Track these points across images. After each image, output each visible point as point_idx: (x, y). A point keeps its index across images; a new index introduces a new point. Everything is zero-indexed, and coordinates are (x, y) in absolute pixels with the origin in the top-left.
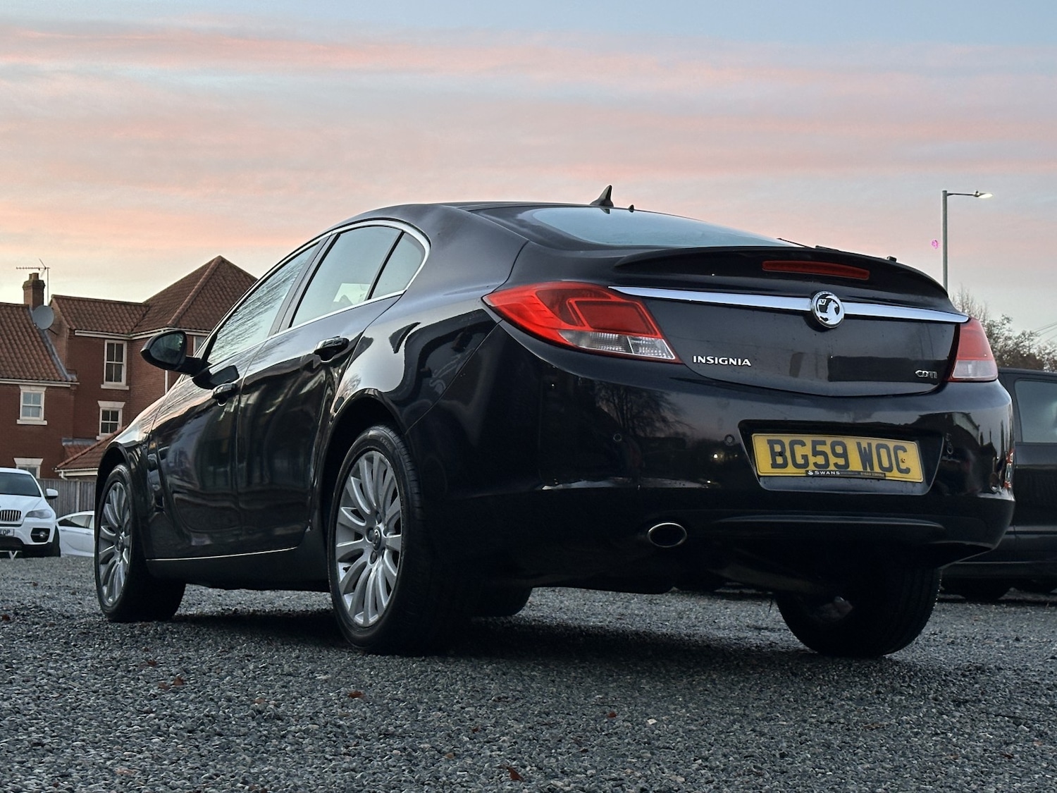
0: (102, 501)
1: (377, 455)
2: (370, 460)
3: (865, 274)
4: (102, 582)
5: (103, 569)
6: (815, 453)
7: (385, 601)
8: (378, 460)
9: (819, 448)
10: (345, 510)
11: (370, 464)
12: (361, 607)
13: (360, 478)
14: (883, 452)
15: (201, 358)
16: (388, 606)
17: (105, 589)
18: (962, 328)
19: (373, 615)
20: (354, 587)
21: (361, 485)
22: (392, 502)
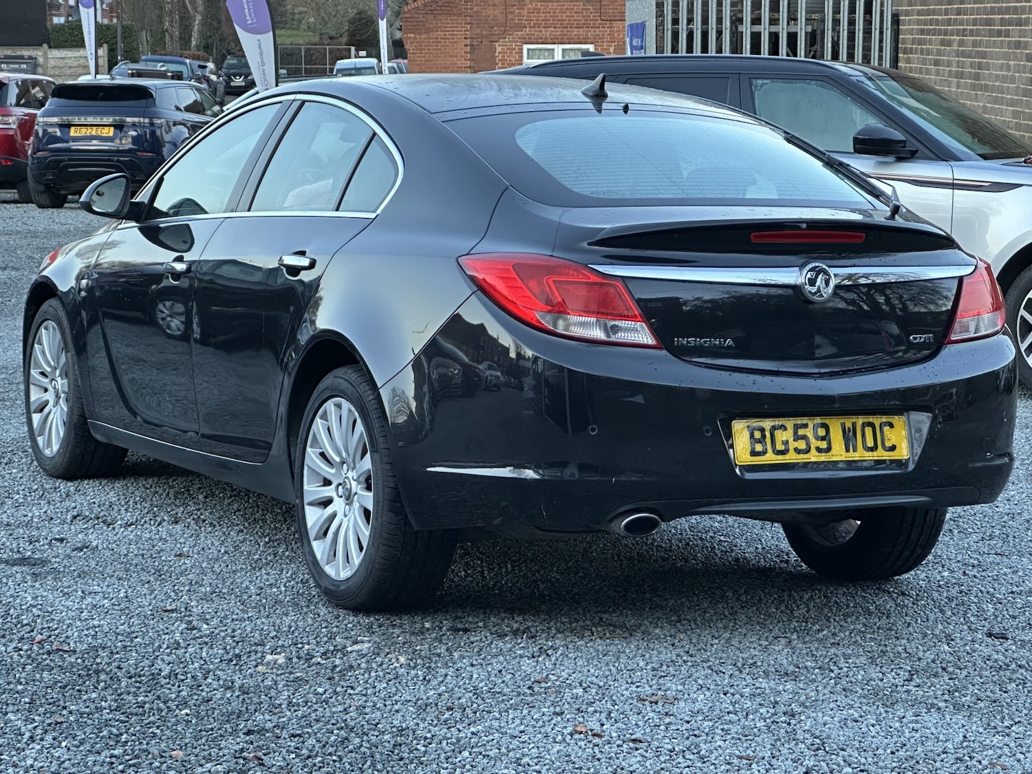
0: (30, 341)
1: (346, 405)
2: (339, 406)
3: (861, 237)
4: (36, 433)
5: (36, 418)
6: (797, 438)
7: (358, 557)
8: (347, 410)
9: (801, 432)
10: (313, 452)
11: (338, 410)
12: (332, 557)
13: (327, 421)
14: (868, 431)
15: (146, 202)
16: (361, 565)
17: (40, 440)
18: (965, 282)
19: (344, 568)
20: (325, 534)
21: (329, 429)
22: (362, 459)
